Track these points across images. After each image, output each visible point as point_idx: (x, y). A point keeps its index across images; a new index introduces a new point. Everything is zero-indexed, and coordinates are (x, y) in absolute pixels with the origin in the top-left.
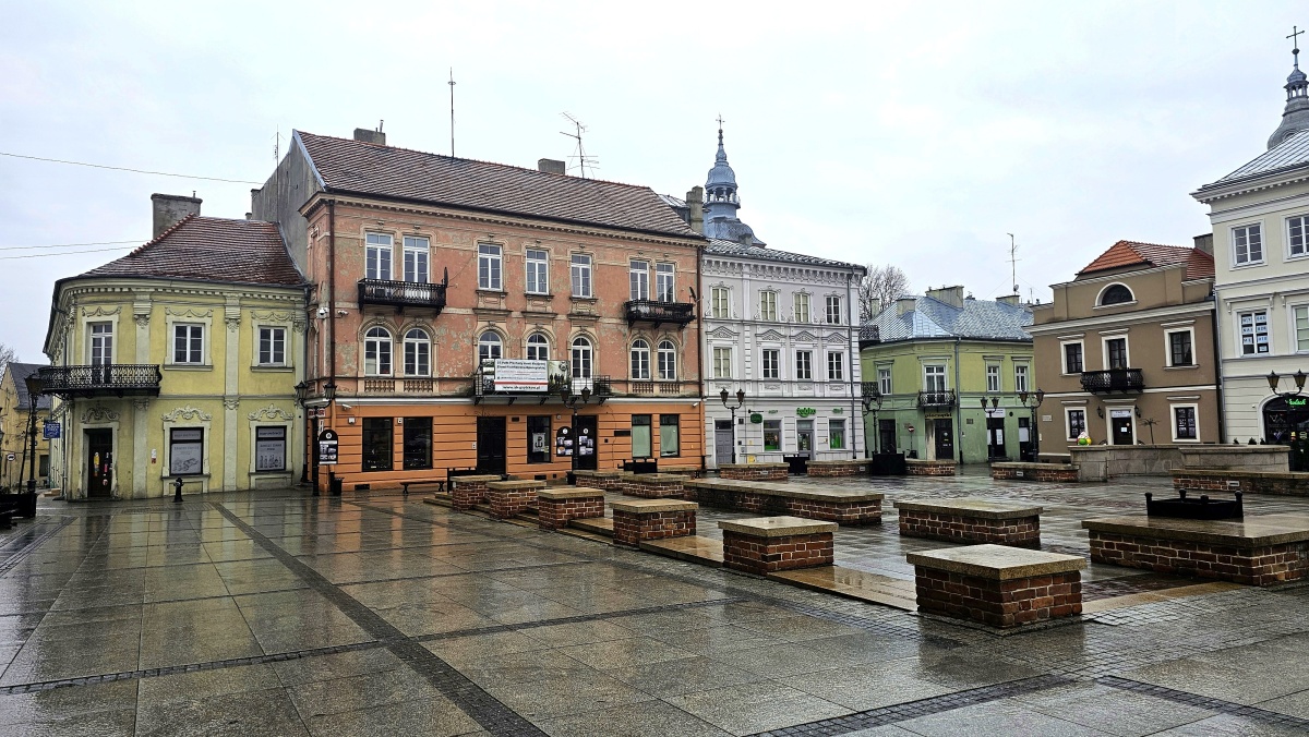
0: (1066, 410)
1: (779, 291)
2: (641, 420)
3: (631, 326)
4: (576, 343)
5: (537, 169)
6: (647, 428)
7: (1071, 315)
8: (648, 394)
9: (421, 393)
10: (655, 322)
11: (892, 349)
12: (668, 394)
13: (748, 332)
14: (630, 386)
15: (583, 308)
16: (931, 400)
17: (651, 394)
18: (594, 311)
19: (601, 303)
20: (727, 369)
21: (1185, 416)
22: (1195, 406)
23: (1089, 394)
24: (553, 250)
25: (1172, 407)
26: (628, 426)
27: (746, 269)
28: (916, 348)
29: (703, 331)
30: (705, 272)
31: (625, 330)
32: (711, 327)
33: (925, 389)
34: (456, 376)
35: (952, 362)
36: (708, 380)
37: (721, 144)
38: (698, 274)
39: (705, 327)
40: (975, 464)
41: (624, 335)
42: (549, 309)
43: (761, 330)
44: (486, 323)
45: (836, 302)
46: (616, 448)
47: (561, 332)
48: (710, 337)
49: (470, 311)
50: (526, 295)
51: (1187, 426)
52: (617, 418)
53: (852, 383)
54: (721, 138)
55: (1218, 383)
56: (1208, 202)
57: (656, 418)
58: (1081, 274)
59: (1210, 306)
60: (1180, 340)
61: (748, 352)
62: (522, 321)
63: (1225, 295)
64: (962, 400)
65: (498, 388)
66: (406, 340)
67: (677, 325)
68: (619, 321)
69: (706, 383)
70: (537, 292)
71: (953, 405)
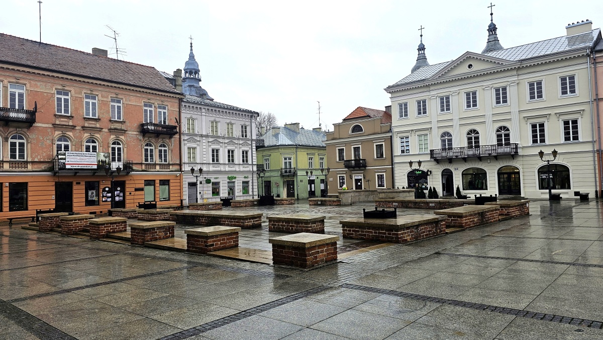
0: (338, 176)
1: (219, 122)
2: (149, 183)
3: (144, 136)
4: (114, 143)
5: (91, 53)
6: (153, 187)
7: (340, 137)
8: (153, 170)
9: (20, 169)
10: (157, 134)
11: (270, 149)
12: (164, 170)
13: (204, 140)
14: (143, 166)
15: (118, 126)
16: (286, 172)
17: (155, 170)
18: (123, 127)
19: (128, 124)
20: (194, 158)
21: (381, 178)
22: (384, 174)
23: (347, 169)
24: (100, 95)
25: (377, 174)
26: (142, 186)
27: (203, 111)
28: (280, 150)
29: (182, 140)
30: (183, 111)
31: (141, 138)
32: (186, 138)
33: (283, 167)
34: (42, 160)
35: (295, 156)
36: (184, 163)
37: (191, 50)
38: (180, 112)
39: (183, 137)
40: (303, 199)
41: (140, 140)
42: (98, 126)
43: (211, 140)
44: (61, 132)
45: (246, 128)
46: (136, 197)
47: (105, 138)
48: (186, 142)
49: (51, 126)
50: (85, 118)
51: (381, 182)
52: (136, 182)
53: (252, 164)
54: (191, 47)
55: (392, 165)
56: (390, 93)
57: (158, 182)
58: (344, 120)
59: (390, 134)
60: (380, 147)
61: (204, 150)
62: (82, 132)
63: (395, 130)
64: (298, 172)
65: (68, 167)
66: (10, 140)
67: (169, 136)
68: (137, 133)
69: (183, 165)
70: (91, 117)
71: (295, 174)
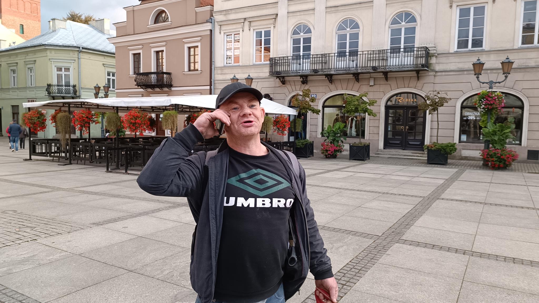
7: (135, 31)
11: (35, 52)
28: (48, 52)
33: (55, 82)
35: (76, 65)
55: (211, 85)
59: (208, 26)
64: (82, 93)
